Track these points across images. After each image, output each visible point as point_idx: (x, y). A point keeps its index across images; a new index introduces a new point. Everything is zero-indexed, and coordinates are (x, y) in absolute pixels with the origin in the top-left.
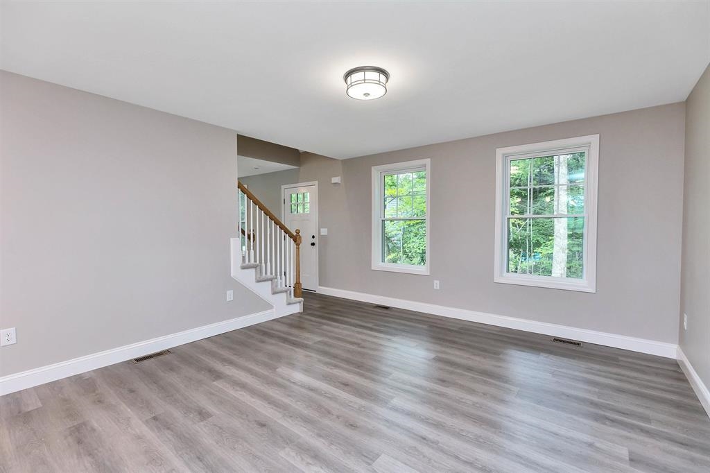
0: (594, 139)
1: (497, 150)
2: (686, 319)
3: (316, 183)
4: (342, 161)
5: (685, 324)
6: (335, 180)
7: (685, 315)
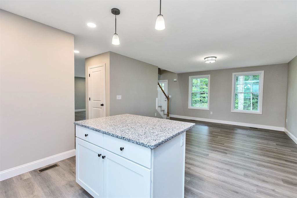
0: (263, 72)
1: (233, 73)
2: (287, 120)
3: (167, 80)
4: (178, 74)
5: (287, 121)
6: (175, 80)
7: (287, 119)
